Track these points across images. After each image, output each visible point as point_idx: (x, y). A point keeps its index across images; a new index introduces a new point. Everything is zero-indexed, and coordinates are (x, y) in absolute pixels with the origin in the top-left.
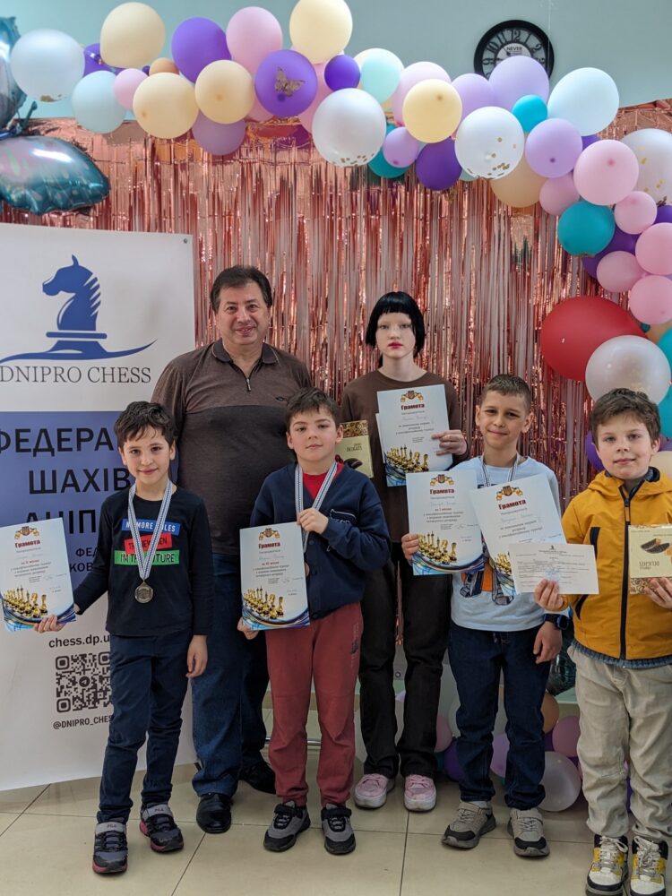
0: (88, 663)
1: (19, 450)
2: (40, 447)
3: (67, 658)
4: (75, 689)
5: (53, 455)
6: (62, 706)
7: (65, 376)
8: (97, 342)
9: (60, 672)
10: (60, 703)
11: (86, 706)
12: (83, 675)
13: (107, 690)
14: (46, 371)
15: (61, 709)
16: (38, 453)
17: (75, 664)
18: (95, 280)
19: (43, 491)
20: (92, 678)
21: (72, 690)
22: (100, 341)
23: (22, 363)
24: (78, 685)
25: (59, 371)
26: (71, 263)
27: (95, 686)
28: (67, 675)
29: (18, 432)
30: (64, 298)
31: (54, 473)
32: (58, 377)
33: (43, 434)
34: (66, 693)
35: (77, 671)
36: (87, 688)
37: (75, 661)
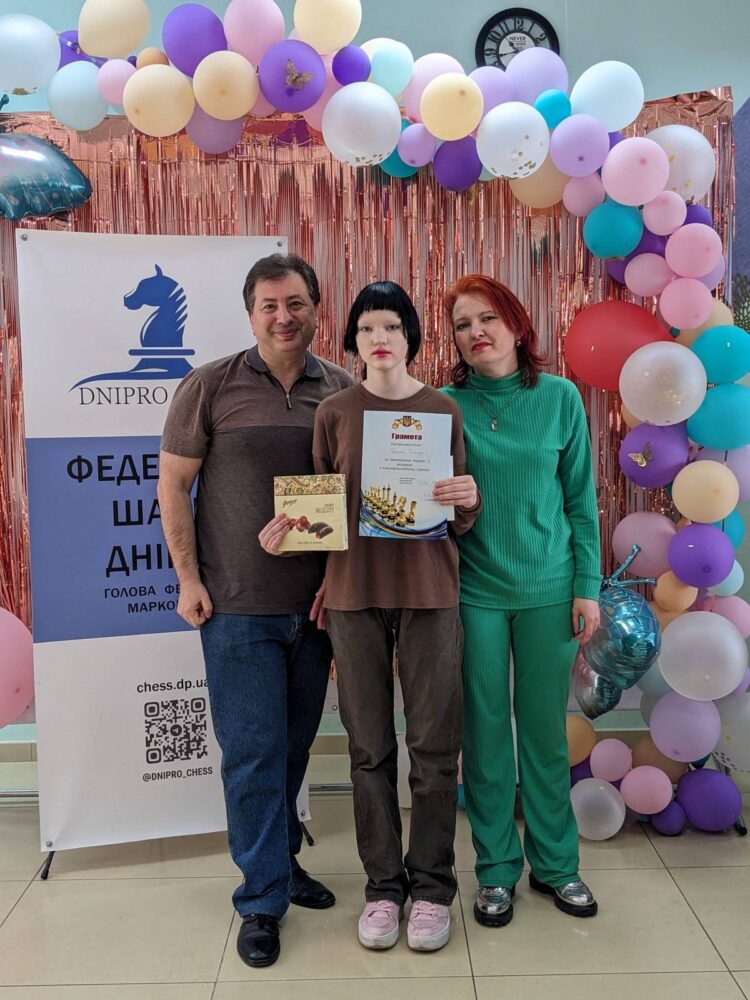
0: (180, 710)
1: (101, 478)
2: (124, 475)
3: (157, 704)
4: (166, 738)
5: (138, 483)
6: (153, 757)
7: (149, 397)
8: (184, 359)
9: (149, 719)
10: (150, 753)
11: (177, 757)
12: (174, 723)
13: (201, 740)
14: (130, 392)
15: (150, 760)
16: (122, 482)
17: (166, 711)
18: (181, 290)
19: (129, 522)
20: (185, 727)
21: (162, 739)
22: (188, 358)
23: (103, 384)
24: (169, 734)
25: (144, 392)
26: (154, 273)
27: (187, 736)
28: (157, 722)
29: (100, 459)
30: (147, 311)
31: (140, 502)
32: (142, 398)
33: (127, 461)
34: (156, 743)
35: (167, 718)
36: (178, 737)
37: (166, 707)
